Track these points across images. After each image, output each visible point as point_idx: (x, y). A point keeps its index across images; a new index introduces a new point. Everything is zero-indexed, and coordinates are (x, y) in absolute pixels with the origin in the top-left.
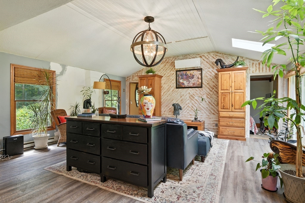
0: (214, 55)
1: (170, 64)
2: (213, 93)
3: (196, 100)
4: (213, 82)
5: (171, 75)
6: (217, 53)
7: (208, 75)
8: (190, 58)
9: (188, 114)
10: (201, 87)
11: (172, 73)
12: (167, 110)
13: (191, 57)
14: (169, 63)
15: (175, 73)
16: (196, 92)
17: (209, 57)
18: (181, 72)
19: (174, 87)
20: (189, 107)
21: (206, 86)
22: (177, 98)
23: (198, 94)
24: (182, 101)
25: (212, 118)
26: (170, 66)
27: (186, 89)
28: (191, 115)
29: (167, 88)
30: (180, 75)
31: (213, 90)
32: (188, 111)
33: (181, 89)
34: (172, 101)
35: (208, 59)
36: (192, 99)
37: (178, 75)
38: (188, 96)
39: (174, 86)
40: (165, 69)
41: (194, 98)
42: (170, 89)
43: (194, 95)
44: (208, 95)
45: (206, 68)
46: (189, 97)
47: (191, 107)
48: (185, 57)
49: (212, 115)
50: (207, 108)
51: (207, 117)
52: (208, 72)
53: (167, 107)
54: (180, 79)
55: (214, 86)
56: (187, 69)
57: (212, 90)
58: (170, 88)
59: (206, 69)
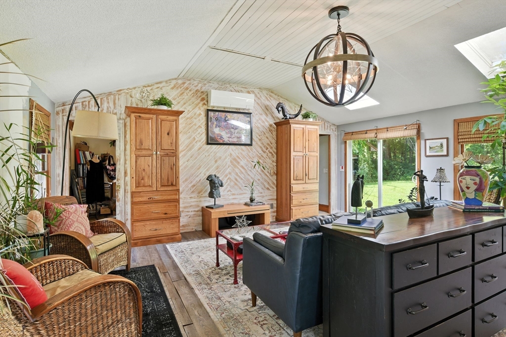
0: (267, 94)
1: (192, 92)
2: (267, 155)
3: (242, 167)
4: (267, 138)
5: (195, 117)
6: (272, 92)
7: (259, 125)
8: (231, 91)
9: (229, 193)
10: (251, 145)
11: (198, 113)
12: (187, 189)
13: (233, 90)
14: (190, 91)
15: (203, 114)
16: (241, 153)
17: (260, 96)
18: (217, 113)
19: (202, 141)
20: (231, 180)
21: (257, 143)
22: (208, 164)
23: (246, 156)
24: (217, 169)
25: (266, 196)
26: (193, 97)
27: (225, 146)
28: (233, 194)
29: (187, 142)
30: (214, 120)
31: (267, 151)
32: (229, 188)
33: (216, 146)
34: (199, 169)
35: (259, 98)
36: (235, 166)
37: (211, 118)
38: (229, 160)
39: (202, 139)
40: (182, 102)
41: (238, 163)
42: (193, 145)
43: (239, 158)
44: (260, 159)
45: (256, 112)
46: (231, 162)
47: (234, 180)
48: (223, 87)
49: (266, 191)
50: (259, 180)
51: (260, 195)
52: (260, 121)
53: (186, 183)
54: (214, 126)
55: (268, 144)
56: (226, 110)
57: (265, 150)
58: (194, 142)
59: (257, 114)
